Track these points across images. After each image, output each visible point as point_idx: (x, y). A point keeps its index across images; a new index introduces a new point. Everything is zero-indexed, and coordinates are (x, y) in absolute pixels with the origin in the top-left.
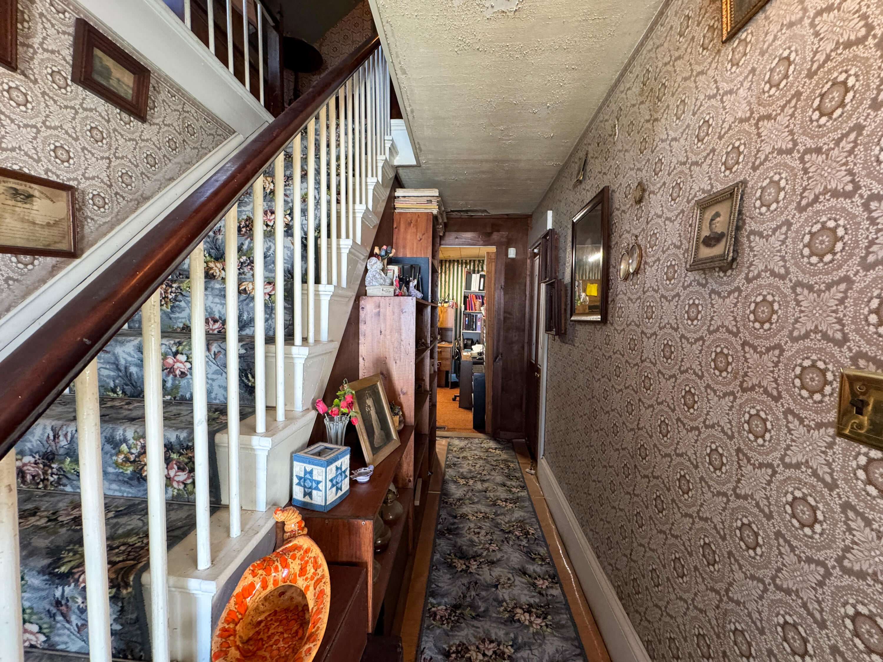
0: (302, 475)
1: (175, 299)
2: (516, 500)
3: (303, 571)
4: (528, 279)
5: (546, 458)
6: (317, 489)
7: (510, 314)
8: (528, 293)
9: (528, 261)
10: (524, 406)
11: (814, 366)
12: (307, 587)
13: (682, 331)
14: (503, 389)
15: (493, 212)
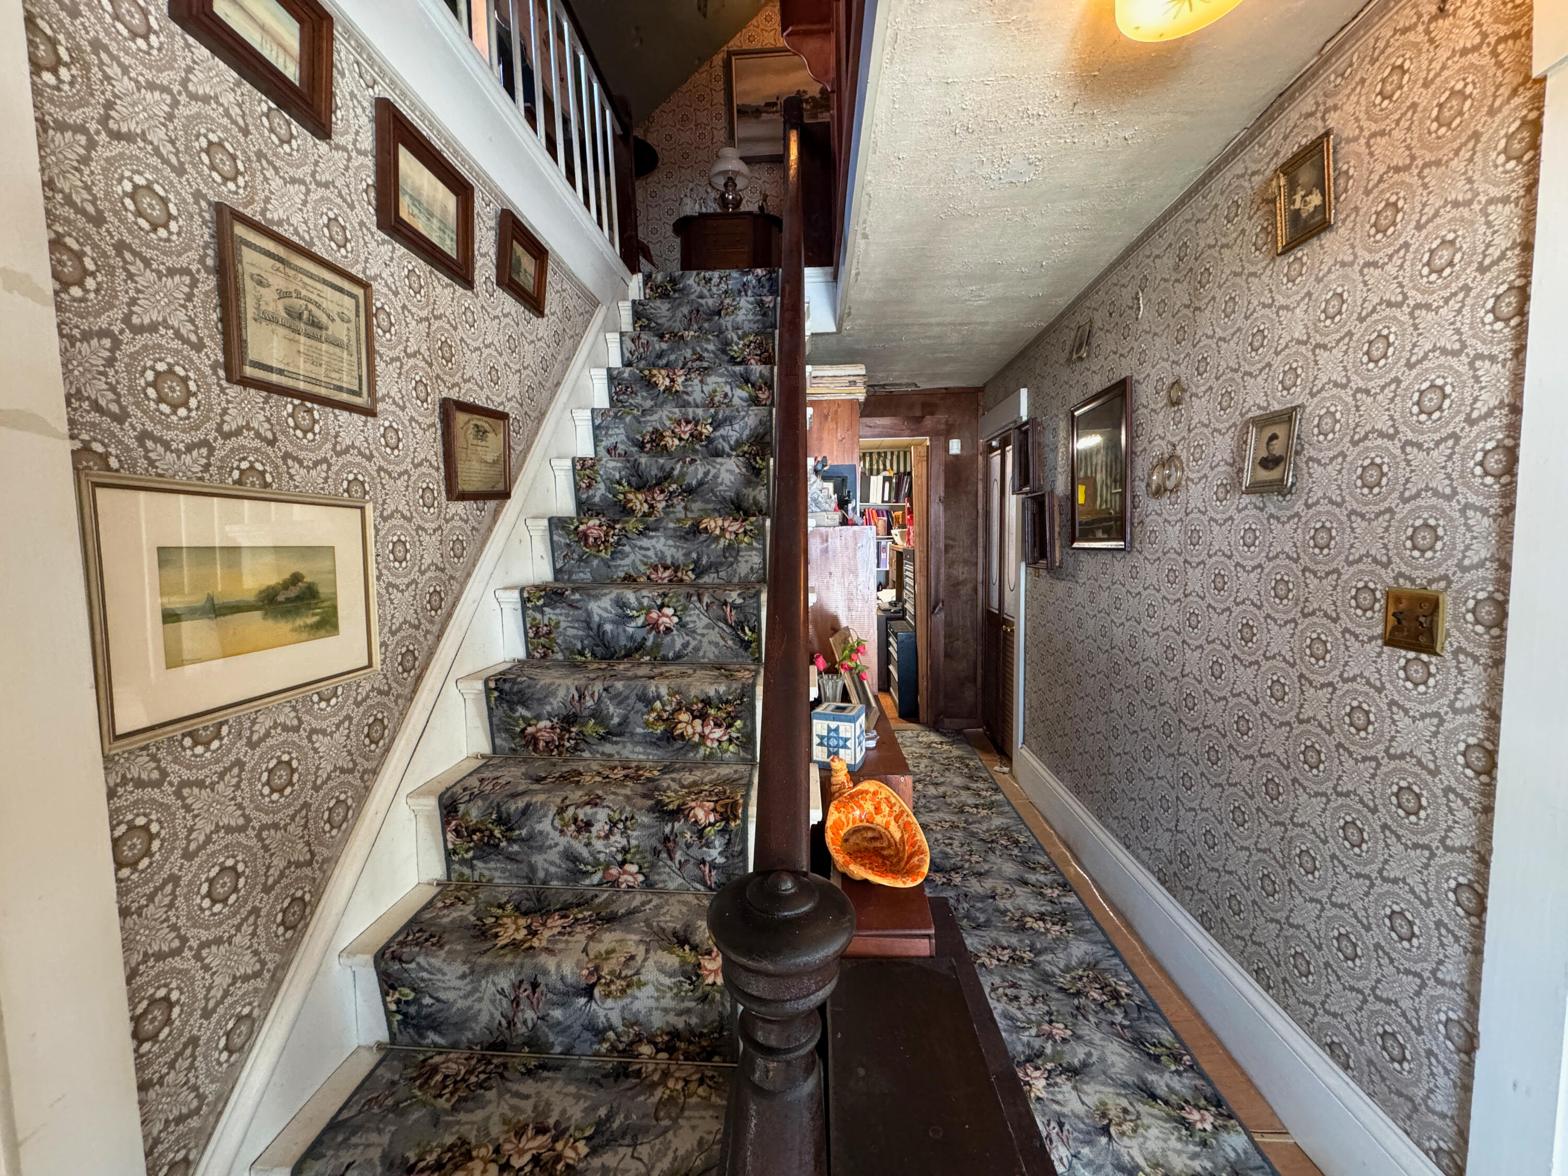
0: (825, 733)
1: (618, 543)
2: (991, 806)
3: (878, 809)
4: (980, 486)
5: (1029, 747)
6: (845, 747)
7: (954, 540)
8: (980, 507)
9: (980, 458)
10: (979, 679)
11: (1366, 587)
12: (888, 823)
13: (1237, 558)
14: (947, 655)
15: (924, 386)
